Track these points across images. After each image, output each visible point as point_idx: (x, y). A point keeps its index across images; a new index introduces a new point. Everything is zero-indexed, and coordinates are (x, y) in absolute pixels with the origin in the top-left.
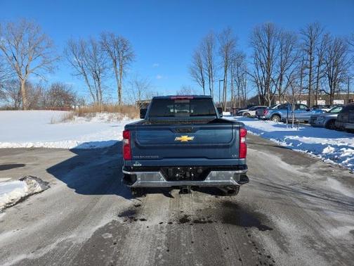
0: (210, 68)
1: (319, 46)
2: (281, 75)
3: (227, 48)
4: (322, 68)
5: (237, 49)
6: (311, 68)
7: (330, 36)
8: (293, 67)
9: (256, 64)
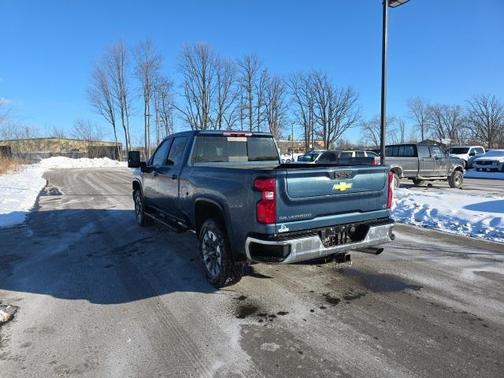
0: (122, 97)
1: (258, 83)
2: (220, 115)
3: (146, 70)
4: (262, 110)
5: (162, 72)
6: (251, 108)
7: (268, 72)
8: (234, 105)
9: (188, 97)
